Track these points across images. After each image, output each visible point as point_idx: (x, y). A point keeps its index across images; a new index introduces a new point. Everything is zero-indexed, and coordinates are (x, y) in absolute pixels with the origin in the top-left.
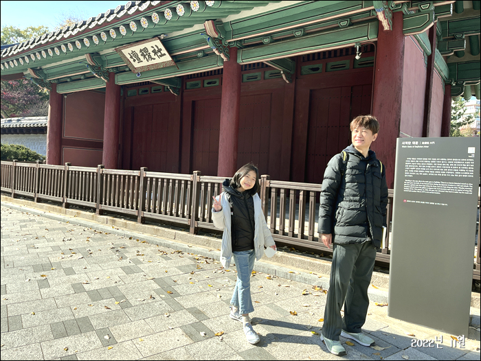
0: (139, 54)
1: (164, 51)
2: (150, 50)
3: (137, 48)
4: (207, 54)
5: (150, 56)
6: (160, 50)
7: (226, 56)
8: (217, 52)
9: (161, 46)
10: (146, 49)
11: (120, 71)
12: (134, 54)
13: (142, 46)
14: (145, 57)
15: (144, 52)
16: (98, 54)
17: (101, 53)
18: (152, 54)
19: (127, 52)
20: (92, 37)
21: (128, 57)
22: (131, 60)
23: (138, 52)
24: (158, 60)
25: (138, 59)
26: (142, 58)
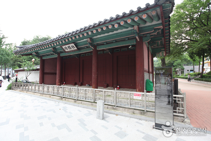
0: (67, 48)
1: (75, 47)
2: (71, 46)
3: (67, 46)
4: (87, 47)
5: (70, 48)
6: (74, 46)
7: (93, 48)
8: (91, 47)
9: (74, 45)
10: (69, 46)
11: (61, 52)
12: (66, 48)
13: (68, 45)
14: (69, 48)
15: (69, 47)
16: (55, 48)
17: (56, 47)
18: (71, 48)
19: (64, 47)
20: (54, 43)
21: (64, 48)
22: (65, 49)
23: (67, 47)
24: (73, 49)
25: (67, 49)
26: (68, 49)
